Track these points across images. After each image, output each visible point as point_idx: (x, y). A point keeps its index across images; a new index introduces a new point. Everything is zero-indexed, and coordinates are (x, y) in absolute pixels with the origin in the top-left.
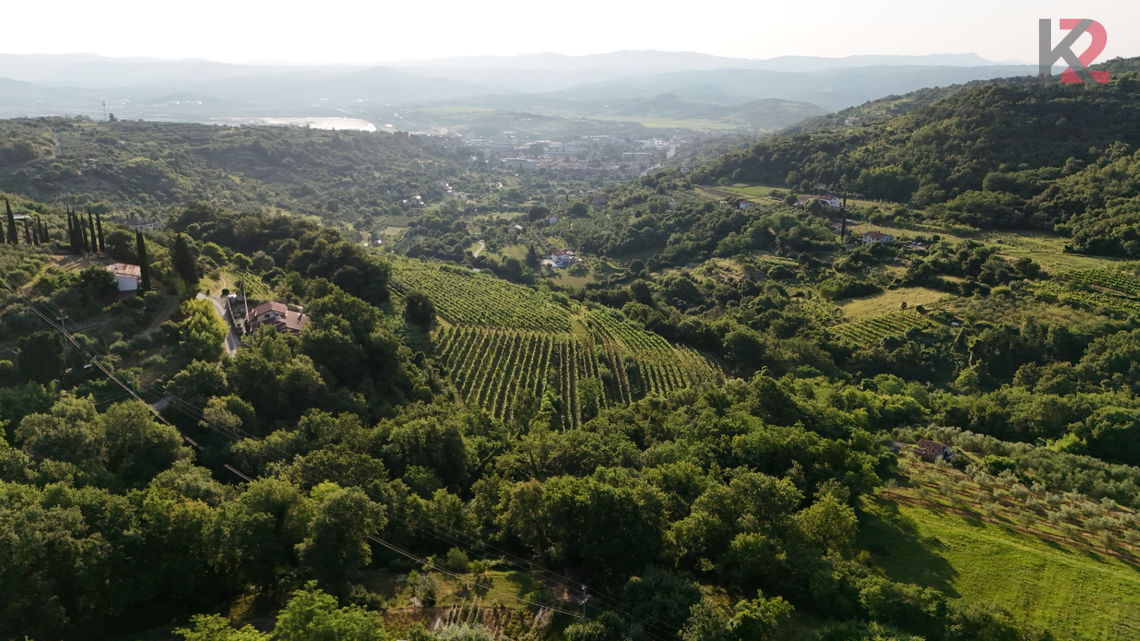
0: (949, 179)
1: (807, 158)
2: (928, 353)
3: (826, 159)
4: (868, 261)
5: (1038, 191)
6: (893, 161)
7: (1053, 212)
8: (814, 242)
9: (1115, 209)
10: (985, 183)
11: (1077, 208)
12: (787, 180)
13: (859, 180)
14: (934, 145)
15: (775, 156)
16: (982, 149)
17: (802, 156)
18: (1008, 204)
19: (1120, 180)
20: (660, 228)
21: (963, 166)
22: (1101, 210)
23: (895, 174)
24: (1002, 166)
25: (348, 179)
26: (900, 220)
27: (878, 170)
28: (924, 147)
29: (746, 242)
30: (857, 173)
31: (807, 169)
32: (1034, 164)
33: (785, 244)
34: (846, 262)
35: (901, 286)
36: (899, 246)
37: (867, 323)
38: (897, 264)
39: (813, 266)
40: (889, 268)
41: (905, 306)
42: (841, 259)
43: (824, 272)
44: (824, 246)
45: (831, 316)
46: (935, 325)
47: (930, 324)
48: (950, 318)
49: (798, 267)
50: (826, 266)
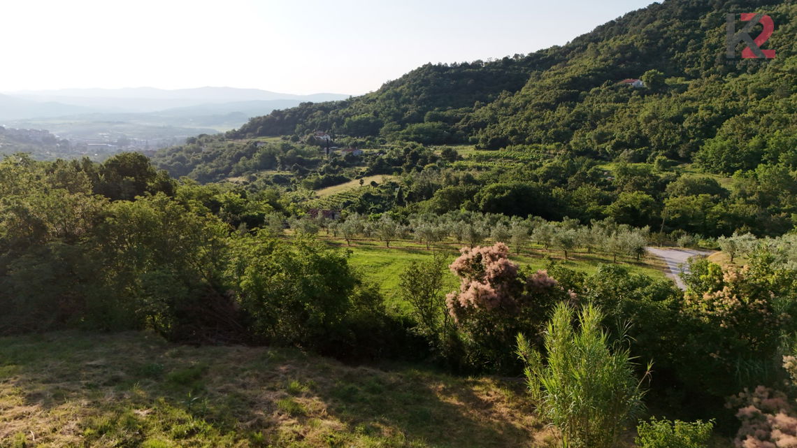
0: (403, 119)
1: (310, 115)
2: (376, 208)
3: (322, 115)
4: (343, 165)
5: (458, 120)
6: (368, 111)
7: (468, 130)
8: (305, 158)
9: (504, 122)
10: (426, 118)
11: (483, 125)
12: (296, 131)
13: (345, 126)
14: (393, 100)
16: (424, 101)
17: (307, 115)
18: (440, 128)
19: (506, 108)
21: (412, 110)
22: (496, 125)
23: (369, 119)
24: (436, 109)
26: (370, 143)
27: (357, 118)
28: (387, 102)
29: (255, 164)
30: (343, 122)
31: (310, 122)
32: (456, 106)
33: (285, 163)
34: (326, 167)
35: (364, 176)
36: (366, 155)
37: (333, 196)
38: (364, 165)
39: (304, 174)
40: (357, 168)
41: (362, 183)
42: (324, 166)
43: (311, 176)
44: (313, 161)
45: (306, 197)
46: (383, 191)
47: (380, 192)
48: (394, 185)
49: (292, 176)
50: (313, 172)
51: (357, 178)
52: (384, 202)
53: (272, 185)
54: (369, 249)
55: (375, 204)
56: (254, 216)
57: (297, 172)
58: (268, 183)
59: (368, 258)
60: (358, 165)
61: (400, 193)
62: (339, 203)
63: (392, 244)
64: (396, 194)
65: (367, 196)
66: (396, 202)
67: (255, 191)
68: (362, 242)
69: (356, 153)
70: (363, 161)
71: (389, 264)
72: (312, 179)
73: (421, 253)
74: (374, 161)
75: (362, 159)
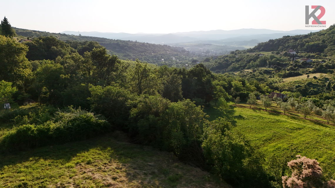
1: (287, 42)
2: (314, 90)
3: (294, 42)
4: (300, 67)
6: (319, 40)
8: (281, 62)
12: (279, 49)
13: (305, 47)
15: (276, 42)
17: (286, 42)
20: (230, 62)
23: (319, 44)
25: (143, 54)
26: (317, 56)
27: (312, 43)
28: (331, 35)
29: (257, 64)
30: (304, 45)
31: (287, 45)
33: (271, 64)
34: (291, 68)
35: (311, 73)
36: (314, 62)
37: (291, 82)
38: (312, 67)
39: (279, 70)
40: (308, 68)
41: (308, 76)
42: (290, 67)
43: (282, 71)
44: (285, 64)
45: (278, 81)
46: (319, 82)
47: (318, 82)
48: (327, 79)
49: (273, 71)
50: (284, 69)
51: (307, 74)
52: (319, 87)
53: (262, 74)
54: (294, 118)
55: (314, 88)
56: (244, 93)
57: (276, 69)
58: (261, 73)
59: (291, 123)
60: (308, 67)
61: (329, 84)
62: (294, 85)
63: (309, 117)
64: (327, 84)
65: (310, 84)
66: (326, 88)
67: (254, 77)
68: (292, 113)
69: (308, 61)
70: (312, 66)
71: (300, 129)
72: (283, 73)
73: (322, 125)
74: (318, 66)
75: (311, 64)
